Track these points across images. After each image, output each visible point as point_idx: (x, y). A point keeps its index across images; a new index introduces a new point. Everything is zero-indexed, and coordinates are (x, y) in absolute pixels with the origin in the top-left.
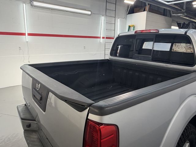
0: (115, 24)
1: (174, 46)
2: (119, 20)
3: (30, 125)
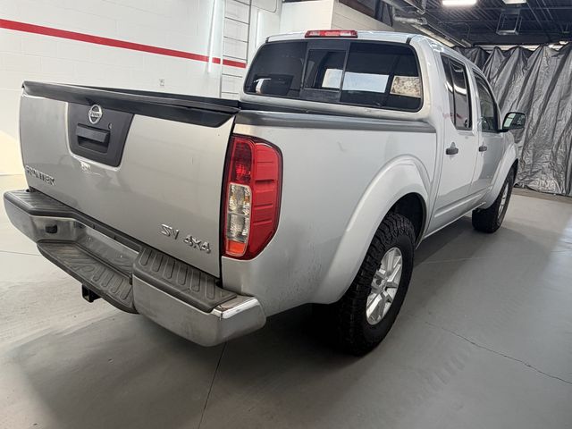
0: (249, 24)
1: (394, 82)
2: (259, 13)
3: (56, 227)
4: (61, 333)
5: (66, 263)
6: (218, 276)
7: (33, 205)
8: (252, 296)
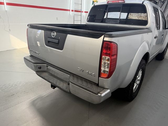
3: (41, 67)
4: (42, 97)
5: (46, 78)
6: (98, 83)
7: (34, 61)
8: (108, 89)
